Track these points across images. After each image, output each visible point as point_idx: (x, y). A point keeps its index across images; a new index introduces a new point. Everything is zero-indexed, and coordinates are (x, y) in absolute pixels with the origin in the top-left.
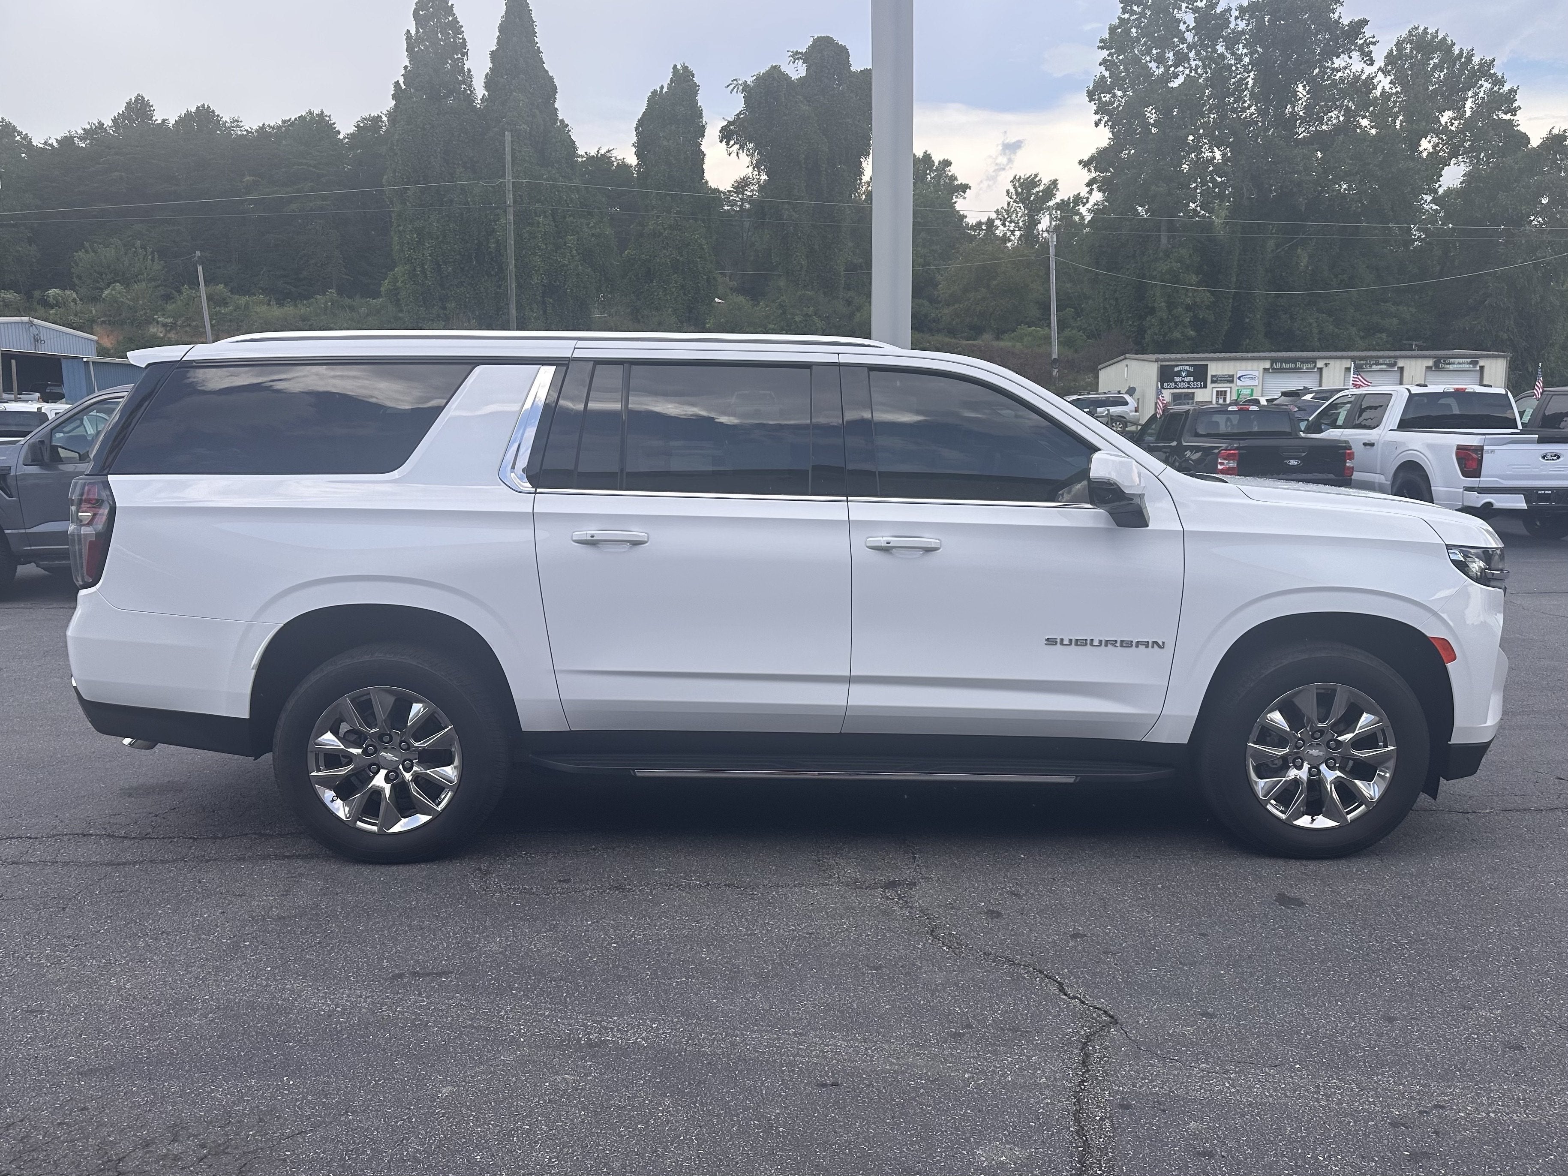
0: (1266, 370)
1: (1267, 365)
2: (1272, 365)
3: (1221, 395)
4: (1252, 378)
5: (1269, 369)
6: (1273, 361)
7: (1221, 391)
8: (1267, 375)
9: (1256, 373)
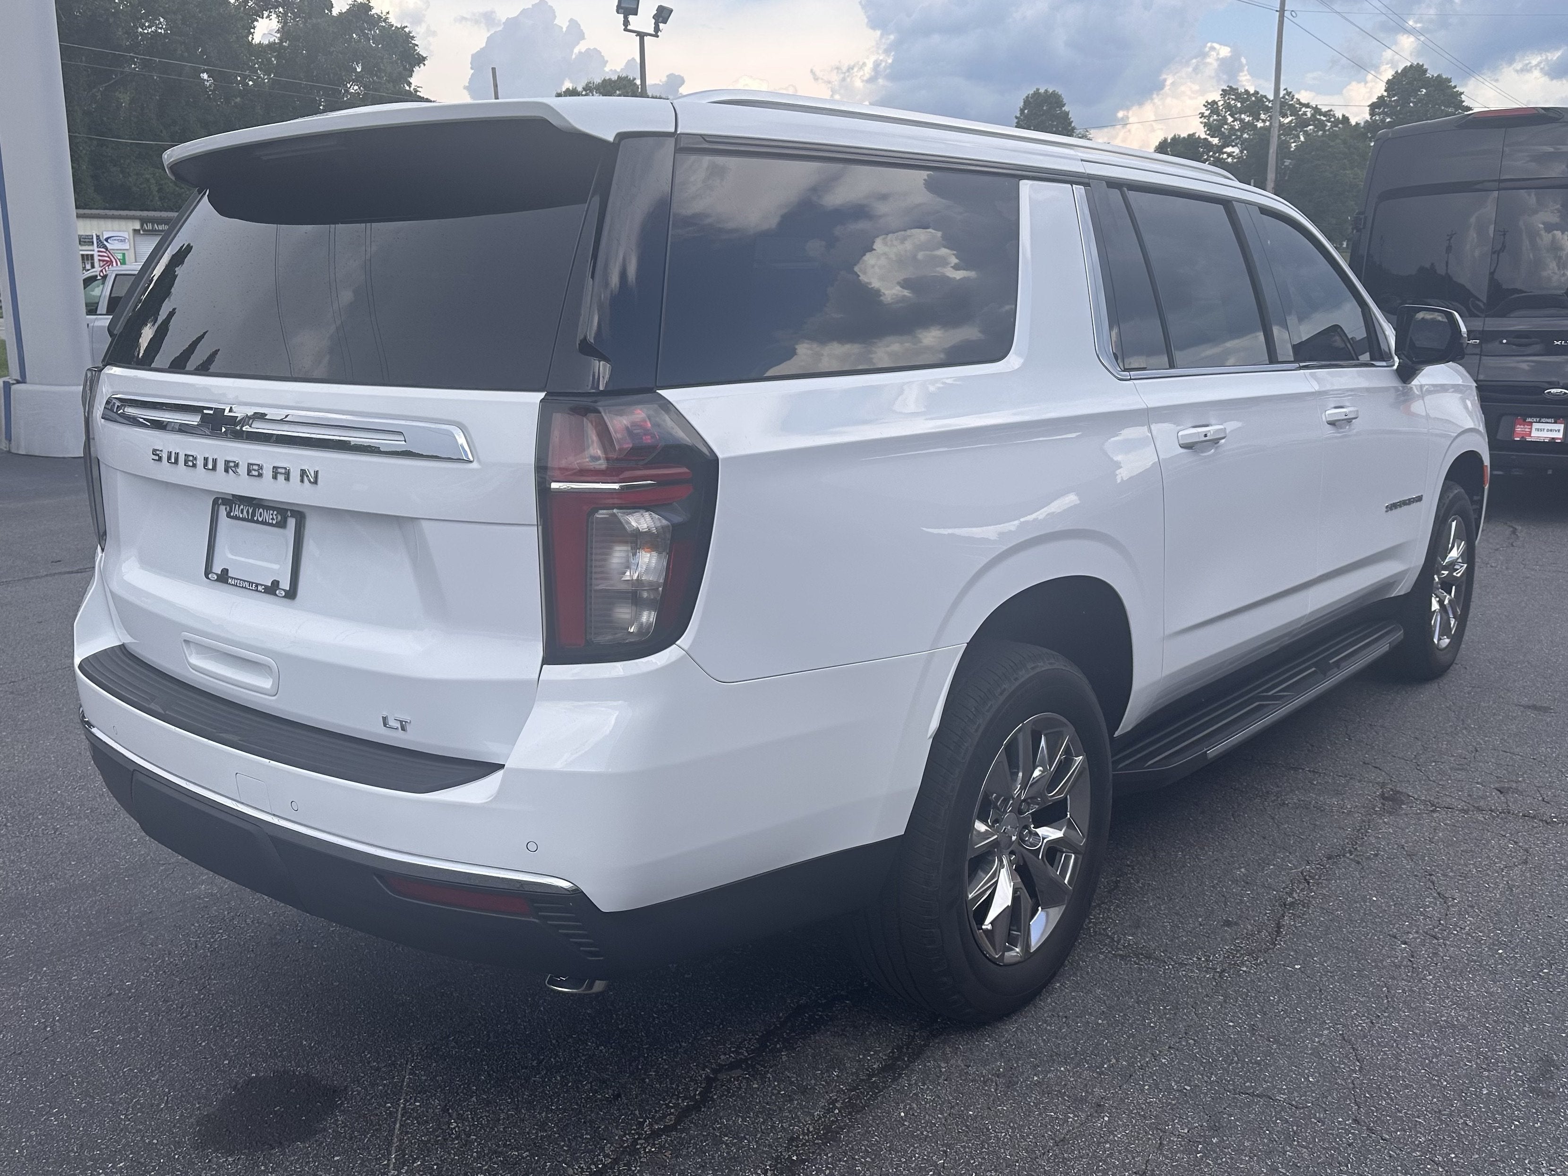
0: (136, 231)
1: (137, 226)
2: (142, 226)
3: (88, 259)
4: (122, 241)
5: (139, 230)
6: (143, 221)
7: (87, 255)
8: (139, 239)
9: (126, 235)
